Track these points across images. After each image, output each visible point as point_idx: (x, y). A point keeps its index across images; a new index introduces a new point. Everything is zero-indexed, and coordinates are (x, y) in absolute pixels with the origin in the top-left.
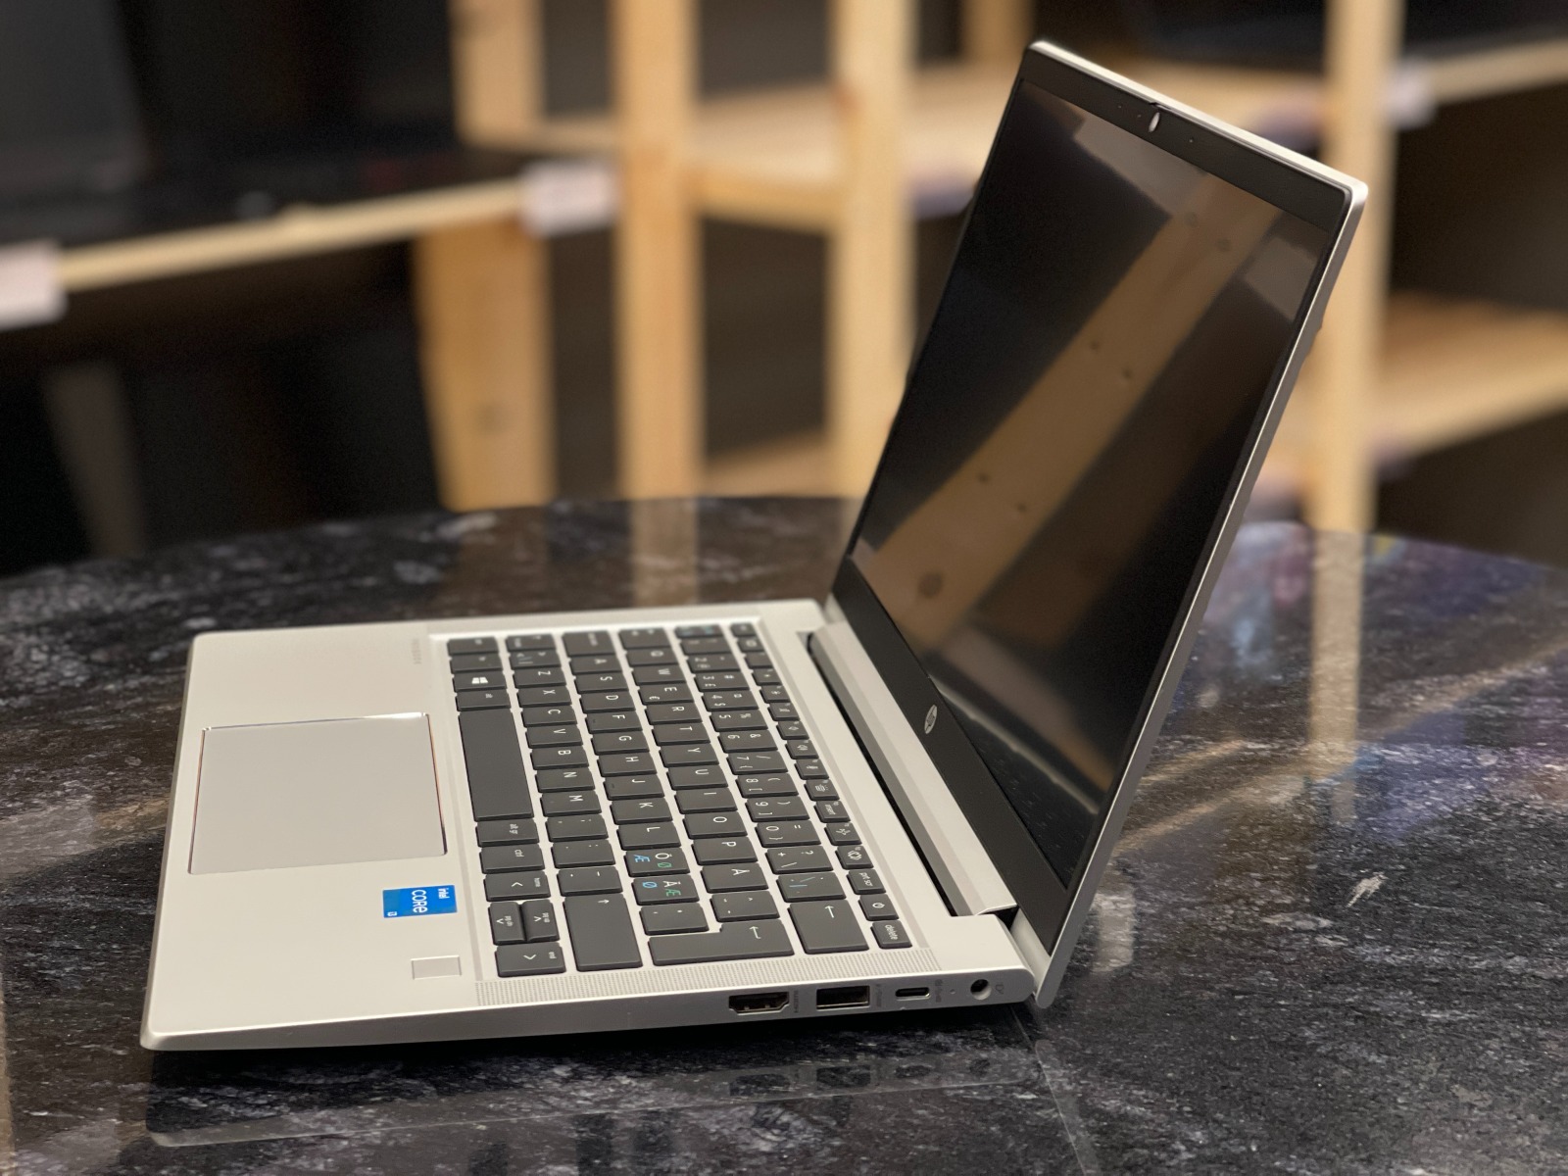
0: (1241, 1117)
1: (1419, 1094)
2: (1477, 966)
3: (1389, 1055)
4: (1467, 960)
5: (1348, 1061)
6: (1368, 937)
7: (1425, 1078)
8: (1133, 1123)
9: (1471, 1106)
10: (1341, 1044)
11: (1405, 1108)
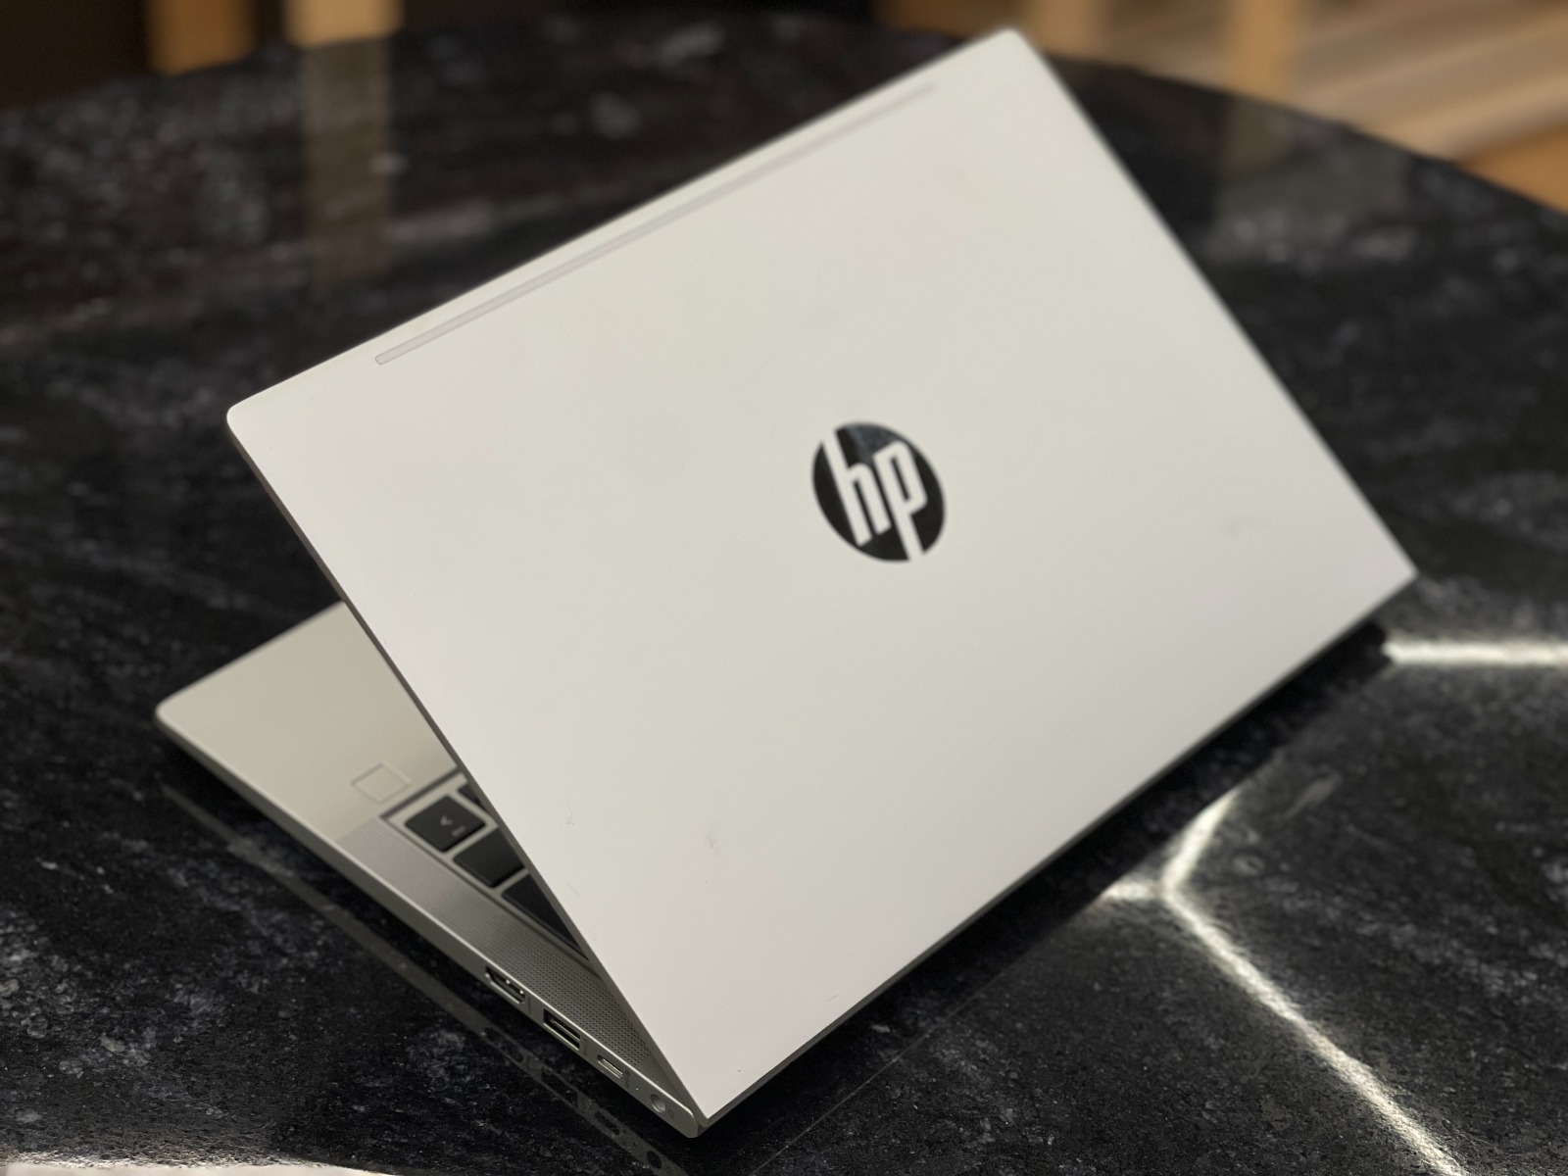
0: (1055, 1096)
1: (1229, 1099)
2: (1367, 930)
3: (1226, 1039)
4: (1361, 919)
5: (1186, 1040)
6: (1284, 867)
7: (1244, 1080)
8: (959, 1084)
9: (1269, 1127)
10: (1189, 1015)
11: (1207, 1116)
